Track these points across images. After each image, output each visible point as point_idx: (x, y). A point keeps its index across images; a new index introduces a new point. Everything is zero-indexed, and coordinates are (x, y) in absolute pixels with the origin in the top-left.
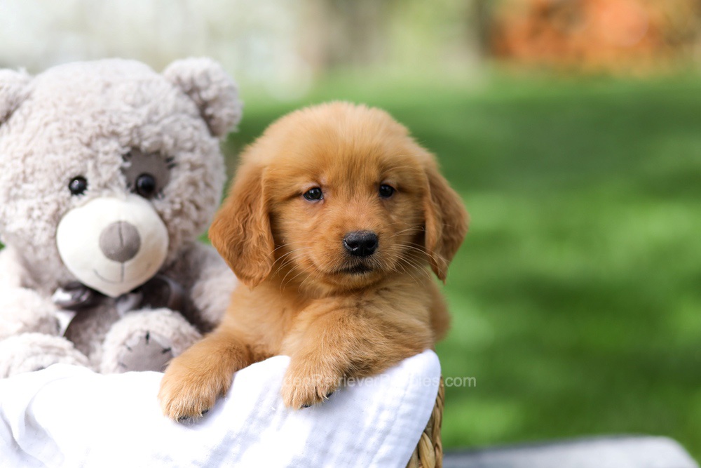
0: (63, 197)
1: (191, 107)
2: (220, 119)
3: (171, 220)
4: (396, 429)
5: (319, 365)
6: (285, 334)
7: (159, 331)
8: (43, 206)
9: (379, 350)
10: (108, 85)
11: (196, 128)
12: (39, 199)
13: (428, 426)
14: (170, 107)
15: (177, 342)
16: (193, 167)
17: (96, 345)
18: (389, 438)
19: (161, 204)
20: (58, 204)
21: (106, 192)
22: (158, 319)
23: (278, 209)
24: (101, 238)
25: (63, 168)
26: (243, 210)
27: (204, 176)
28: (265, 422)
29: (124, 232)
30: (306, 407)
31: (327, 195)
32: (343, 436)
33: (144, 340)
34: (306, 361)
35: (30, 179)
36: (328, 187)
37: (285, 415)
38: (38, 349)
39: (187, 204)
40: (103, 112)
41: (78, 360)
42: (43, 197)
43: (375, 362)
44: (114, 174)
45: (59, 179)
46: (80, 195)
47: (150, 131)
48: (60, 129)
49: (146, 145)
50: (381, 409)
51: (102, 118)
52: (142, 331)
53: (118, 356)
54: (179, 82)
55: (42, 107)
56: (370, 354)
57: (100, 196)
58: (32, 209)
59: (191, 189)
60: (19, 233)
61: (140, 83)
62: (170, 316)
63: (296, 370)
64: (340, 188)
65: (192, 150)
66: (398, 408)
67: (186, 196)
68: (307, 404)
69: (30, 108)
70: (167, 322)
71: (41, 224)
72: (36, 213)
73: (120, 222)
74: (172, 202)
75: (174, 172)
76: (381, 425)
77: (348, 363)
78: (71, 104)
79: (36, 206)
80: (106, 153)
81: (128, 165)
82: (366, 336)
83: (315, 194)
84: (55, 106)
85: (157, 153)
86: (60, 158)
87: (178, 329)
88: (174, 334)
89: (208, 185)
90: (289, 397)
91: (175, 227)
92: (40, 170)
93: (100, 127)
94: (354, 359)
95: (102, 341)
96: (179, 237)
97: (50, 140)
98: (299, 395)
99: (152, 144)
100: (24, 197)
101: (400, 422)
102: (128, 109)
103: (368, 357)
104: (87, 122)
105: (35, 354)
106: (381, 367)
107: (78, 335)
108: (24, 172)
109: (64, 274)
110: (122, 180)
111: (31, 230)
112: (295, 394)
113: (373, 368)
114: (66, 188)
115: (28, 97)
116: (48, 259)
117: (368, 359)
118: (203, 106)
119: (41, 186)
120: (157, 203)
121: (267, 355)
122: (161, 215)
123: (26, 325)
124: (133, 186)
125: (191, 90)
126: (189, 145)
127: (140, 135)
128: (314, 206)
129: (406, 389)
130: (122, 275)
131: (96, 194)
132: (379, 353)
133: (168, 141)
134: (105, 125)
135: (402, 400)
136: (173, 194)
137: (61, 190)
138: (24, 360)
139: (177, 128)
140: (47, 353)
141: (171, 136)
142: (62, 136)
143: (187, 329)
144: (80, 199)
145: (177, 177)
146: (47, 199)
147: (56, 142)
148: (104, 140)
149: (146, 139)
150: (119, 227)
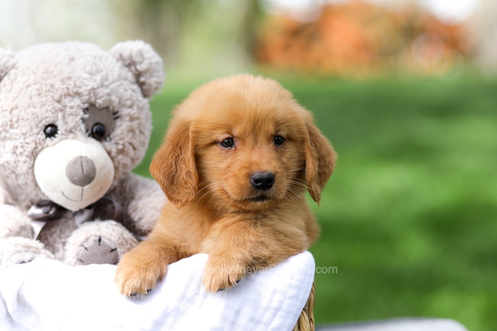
0: (39, 139)
1: (130, 76)
2: (150, 85)
3: (116, 157)
4: (285, 307)
5: (230, 260)
6: (203, 239)
7: (108, 236)
8: (24, 145)
9: (272, 249)
10: (72, 59)
11: (133, 91)
12: (22, 141)
13: (306, 306)
14: (116, 75)
15: (121, 244)
16: (132, 119)
17: (60, 246)
18: (280, 313)
19: (109, 145)
20: (36, 144)
21: (71, 135)
22: (107, 227)
23: (201, 152)
24: (67, 168)
25: (40, 118)
26: (175, 152)
27: (139, 125)
28: (191, 301)
29: (84, 164)
30: (221, 290)
31: (237, 143)
32: (247, 312)
33: (98, 242)
34: (220, 257)
35: (16, 125)
36: (238, 138)
37: (205, 296)
38: (21, 248)
39: (127, 145)
40: (69, 78)
41: (48, 257)
42: (25, 139)
43: (270, 258)
44: (77, 122)
45: (37, 126)
46: (52, 138)
47: (102, 92)
48: (38, 90)
49: (99, 101)
50: (274, 292)
51: (68, 82)
52: (96, 236)
53: (78, 254)
54: (121, 58)
55: (24, 74)
56: (265, 252)
57: (66, 138)
58: (17, 147)
59: (130, 135)
60: (6, 164)
61: (95, 57)
62: (115, 225)
63: (213, 263)
64: (247, 139)
65: (131, 107)
66: (286, 292)
67: (127, 139)
68: (222, 289)
69: (16, 74)
70: (113, 230)
71: (23, 158)
72: (19, 150)
73: (81, 157)
74: (117, 144)
75: (118, 122)
76: (275, 304)
77: (250, 258)
78: (46, 72)
79: (19, 145)
80: (72, 108)
81: (87, 116)
82: (262, 239)
83: (229, 143)
84: (34, 73)
85: (107, 108)
86: (38, 110)
87: (122, 235)
88: (119, 238)
89: (141, 132)
90: (209, 283)
91: (119, 162)
92: (23, 119)
93: (68, 89)
94: (255, 256)
95: (64, 244)
96: (121, 169)
97: (31, 98)
98: (216, 282)
99: (103, 101)
100: (10, 139)
101: (287, 302)
102: (87, 76)
103: (264, 254)
104: (58, 85)
105: (20, 252)
106: (274, 262)
107: (46, 239)
108: (11, 121)
109: (37, 195)
110: (83, 127)
111: (15, 162)
112: (213, 281)
113: (269, 262)
114: (42, 132)
115: (14, 67)
116: (26, 183)
117: (265, 256)
118: (138, 75)
119: (24, 131)
120: (106, 144)
121: (188, 254)
122: (109, 153)
123: (11, 231)
124: (90, 132)
125: (130, 64)
126: (129, 103)
127: (95, 95)
128: (228, 151)
129: (292, 279)
130: (82, 195)
131: (64, 137)
132: (272, 251)
133: (115, 99)
134: (71, 87)
135: (289, 286)
136: (118, 138)
137: (38, 134)
138: (11, 256)
139: (121, 90)
140: (27, 251)
141: (117, 97)
142: (39, 95)
143: (128, 235)
144: (52, 140)
145: (121, 126)
146: (27, 140)
147: (35, 99)
148: (70, 98)
149: (99, 98)
150: (81, 160)
